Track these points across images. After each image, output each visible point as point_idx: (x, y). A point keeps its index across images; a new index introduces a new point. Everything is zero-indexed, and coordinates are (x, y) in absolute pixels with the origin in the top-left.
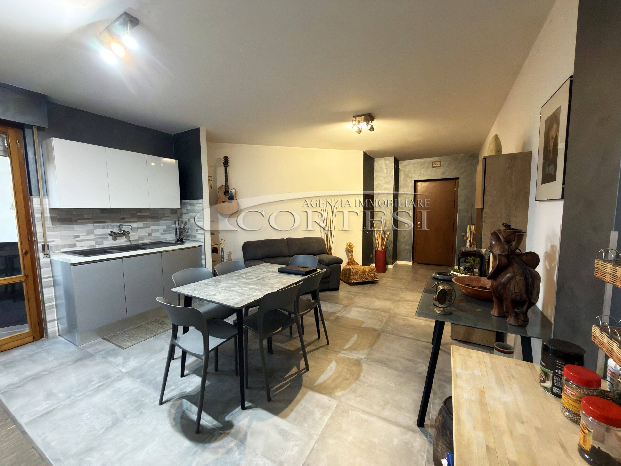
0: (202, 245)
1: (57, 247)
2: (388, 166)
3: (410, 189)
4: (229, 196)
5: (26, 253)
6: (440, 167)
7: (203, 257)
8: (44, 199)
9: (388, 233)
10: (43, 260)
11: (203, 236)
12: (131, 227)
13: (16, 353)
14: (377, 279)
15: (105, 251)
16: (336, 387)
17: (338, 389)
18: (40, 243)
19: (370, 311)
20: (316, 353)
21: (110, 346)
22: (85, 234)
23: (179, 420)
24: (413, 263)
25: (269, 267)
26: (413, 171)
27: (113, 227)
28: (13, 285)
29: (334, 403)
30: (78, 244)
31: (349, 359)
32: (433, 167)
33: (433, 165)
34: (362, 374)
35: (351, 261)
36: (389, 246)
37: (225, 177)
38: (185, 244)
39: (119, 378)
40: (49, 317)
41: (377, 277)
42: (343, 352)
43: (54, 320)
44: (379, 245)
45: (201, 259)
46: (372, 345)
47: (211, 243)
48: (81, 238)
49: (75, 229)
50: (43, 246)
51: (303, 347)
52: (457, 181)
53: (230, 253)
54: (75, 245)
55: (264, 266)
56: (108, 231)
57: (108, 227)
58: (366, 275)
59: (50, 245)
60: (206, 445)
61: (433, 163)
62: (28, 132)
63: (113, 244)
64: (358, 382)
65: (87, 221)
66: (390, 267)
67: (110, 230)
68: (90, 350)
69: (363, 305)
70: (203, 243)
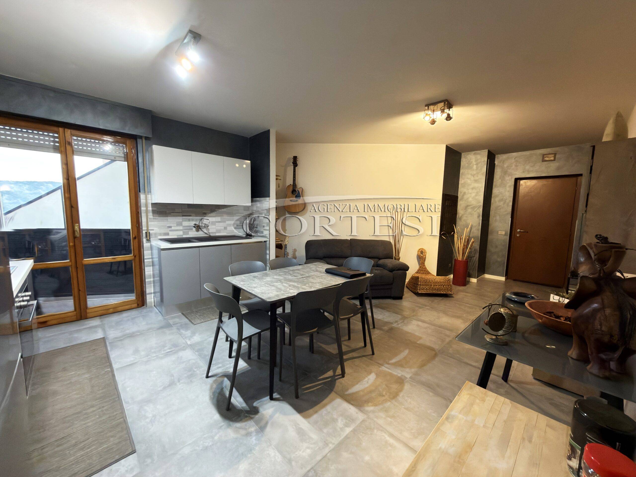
0: (267, 241)
1: (155, 234)
2: (479, 161)
3: (508, 189)
4: (295, 195)
5: (135, 238)
6: (554, 160)
7: (268, 252)
8: (148, 196)
9: (472, 240)
10: (146, 245)
11: (268, 232)
12: (208, 221)
13: (125, 315)
14: (451, 293)
15: (189, 240)
16: (367, 402)
17: (370, 404)
18: (144, 230)
19: (433, 327)
20: (357, 361)
21: (185, 320)
22: (176, 225)
23: (217, 395)
24: (506, 279)
25: (320, 267)
26: (514, 167)
27: (196, 220)
28: (125, 262)
29: (361, 416)
30: (171, 233)
31: (391, 375)
32: (543, 161)
33: (543, 158)
34: (401, 394)
35: (423, 269)
36: (474, 256)
37: (294, 176)
38: (252, 239)
39: (184, 349)
40: (148, 291)
41: (451, 290)
42: (386, 365)
43: (151, 293)
44: (459, 254)
45: (266, 254)
46: (422, 366)
47: (276, 239)
48: (173, 228)
49: (169, 220)
50: (146, 233)
51: (341, 353)
52: (579, 178)
53: (295, 251)
54: (168, 234)
55: (315, 265)
56: (192, 223)
57: (193, 220)
58: (437, 286)
59: (150, 233)
60: (231, 423)
61: (543, 156)
62: (139, 141)
63: (196, 235)
64: (393, 401)
65: (178, 214)
66: (474, 280)
67: (194, 223)
68: (171, 322)
69: (427, 319)
70: (268, 238)
